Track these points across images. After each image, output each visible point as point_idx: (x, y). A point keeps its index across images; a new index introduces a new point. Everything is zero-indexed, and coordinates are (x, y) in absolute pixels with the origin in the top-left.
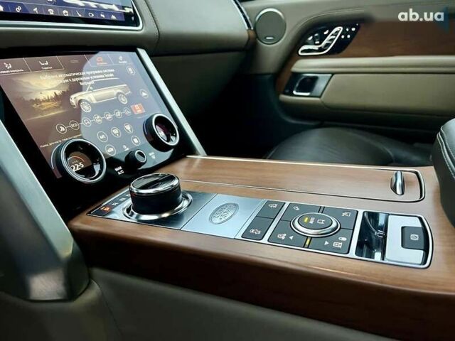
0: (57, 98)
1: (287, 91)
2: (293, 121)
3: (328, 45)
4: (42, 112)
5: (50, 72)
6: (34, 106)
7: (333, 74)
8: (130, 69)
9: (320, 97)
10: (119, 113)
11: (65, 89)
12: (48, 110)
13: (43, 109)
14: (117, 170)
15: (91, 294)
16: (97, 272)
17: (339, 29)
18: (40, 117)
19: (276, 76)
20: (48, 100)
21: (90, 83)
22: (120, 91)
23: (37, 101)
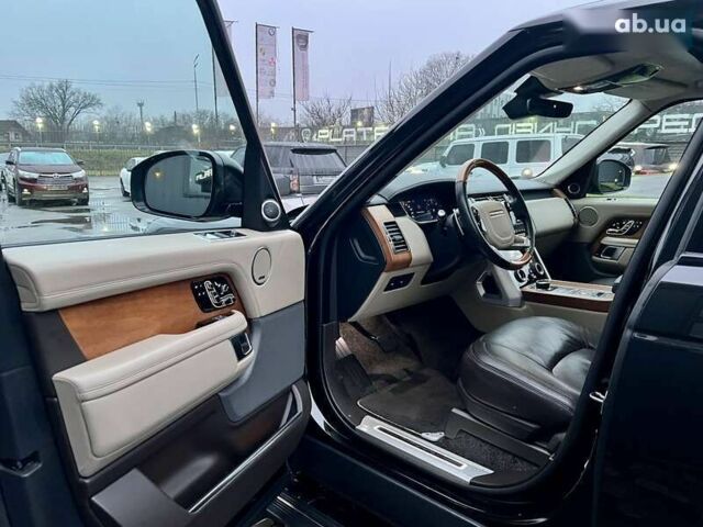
3: (624, 230)
7: (626, 248)
9: (617, 260)
17: (632, 222)
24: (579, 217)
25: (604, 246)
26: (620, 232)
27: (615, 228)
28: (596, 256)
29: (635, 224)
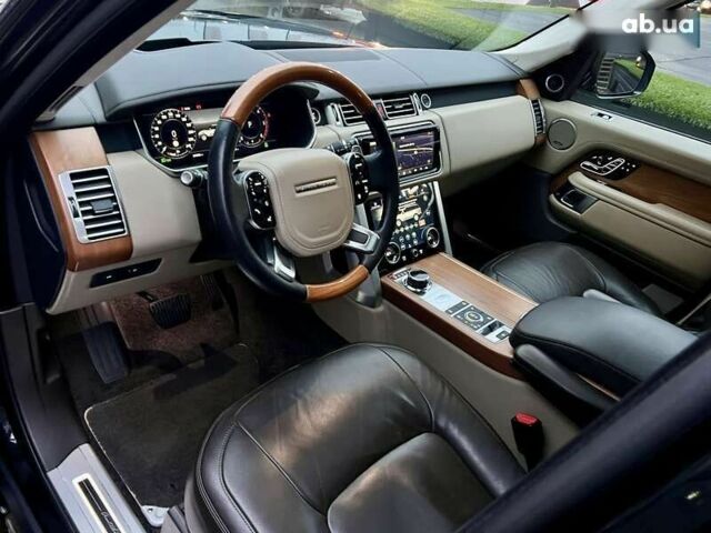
1: (558, 194)
2: (554, 222)
3: (606, 170)
7: (599, 199)
9: (581, 213)
10: (412, 225)
14: (404, 258)
17: (622, 161)
19: (553, 177)
24: (547, 133)
25: (570, 186)
26: (599, 171)
27: (595, 162)
28: (556, 197)
29: (625, 165)
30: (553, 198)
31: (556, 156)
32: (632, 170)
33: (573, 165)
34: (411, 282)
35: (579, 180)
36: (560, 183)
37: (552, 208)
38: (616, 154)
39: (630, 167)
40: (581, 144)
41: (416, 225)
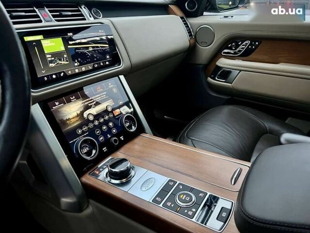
0: (78, 115)
1: (212, 76)
2: (215, 95)
3: (240, 51)
4: (70, 125)
5: (75, 101)
6: (68, 122)
7: (241, 71)
8: (114, 90)
9: (231, 84)
10: (107, 117)
11: (82, 109)
12: (73, 123)
13: (71, 123)
14: (104, 149)
15: (88, 211)
16: (91, 201)
17: (248, 42)
18: (70, 127)
19: (206, 66)
20: (74, 118)
21: (93, 103)
22: (109, 104)
23: (69, 119)
24: (195, 37)
25: (219, 68)
26: (235, 53)
27: (230, 48)
28: (211, 78)
29: (251, 44)
30: (210, 79)
31: (205, 51)
32: (257, 47)
33: (217, 54)
34: (112, 175)
35: (223, 62)
36: (212, 68)
37: (211, 86)
38: (243, 38)
39: (255, 45)
40: (218, 39)
41: (111, 115)
